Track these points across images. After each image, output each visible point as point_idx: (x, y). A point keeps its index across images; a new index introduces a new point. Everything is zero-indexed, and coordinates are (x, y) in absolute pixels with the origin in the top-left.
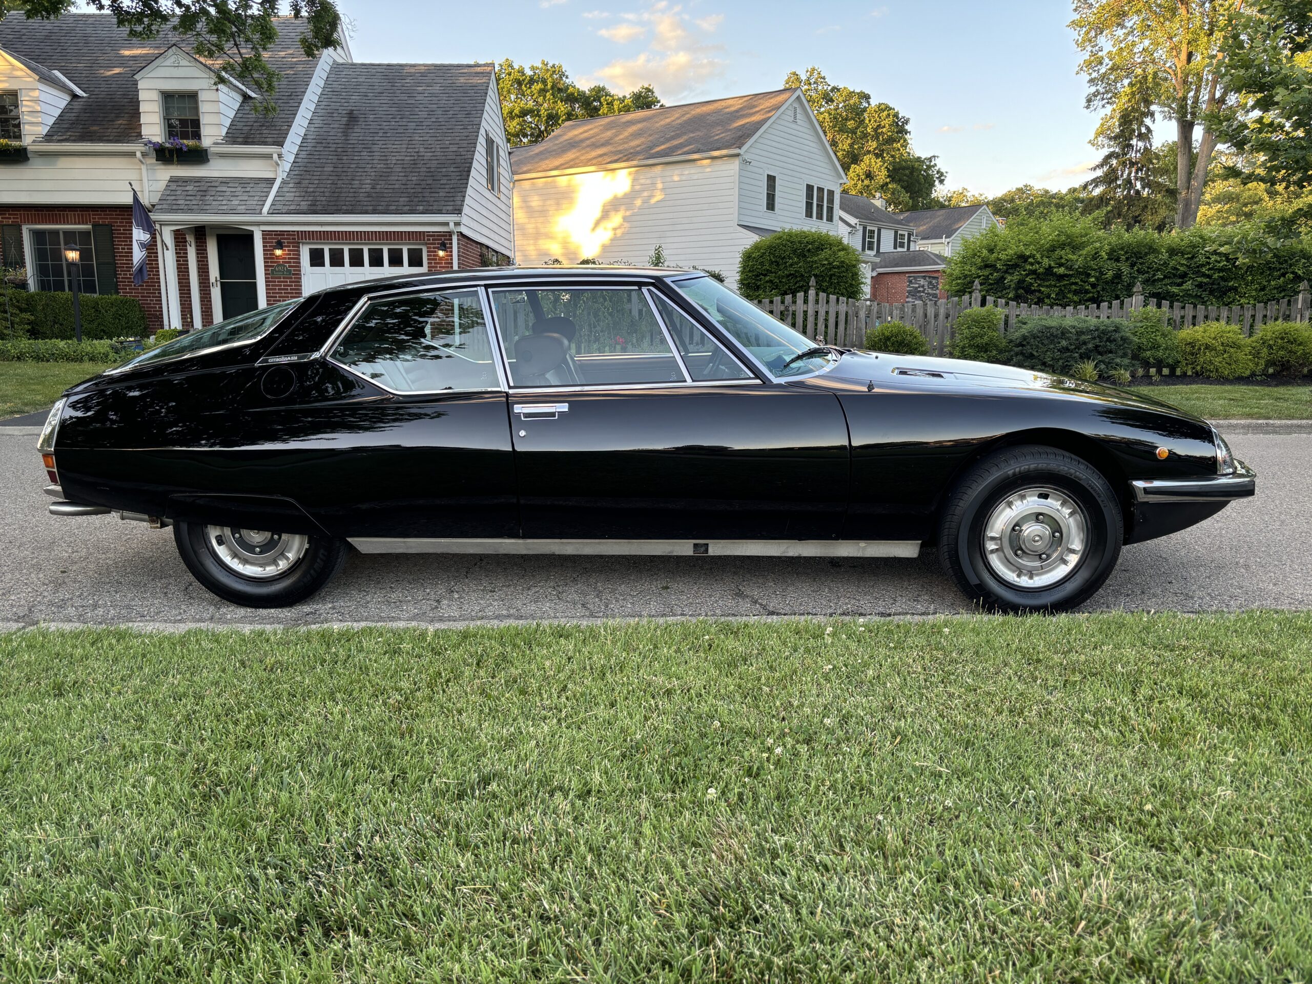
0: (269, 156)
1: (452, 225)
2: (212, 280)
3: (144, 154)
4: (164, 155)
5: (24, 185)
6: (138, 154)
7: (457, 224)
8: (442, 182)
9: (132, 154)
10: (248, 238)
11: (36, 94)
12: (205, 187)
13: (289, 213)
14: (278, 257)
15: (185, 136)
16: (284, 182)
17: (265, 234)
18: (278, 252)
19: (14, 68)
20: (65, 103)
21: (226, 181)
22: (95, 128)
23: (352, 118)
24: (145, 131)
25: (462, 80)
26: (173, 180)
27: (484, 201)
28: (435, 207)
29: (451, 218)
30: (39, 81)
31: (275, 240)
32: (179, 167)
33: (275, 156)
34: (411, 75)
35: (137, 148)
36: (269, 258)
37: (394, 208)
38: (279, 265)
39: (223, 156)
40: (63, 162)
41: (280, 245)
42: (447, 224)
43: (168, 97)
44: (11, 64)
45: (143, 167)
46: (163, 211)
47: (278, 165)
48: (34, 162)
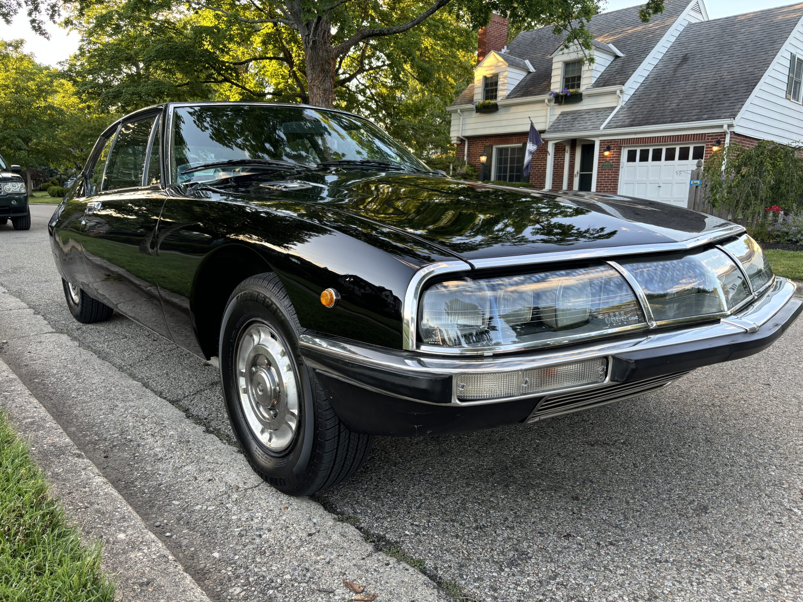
0: (614, 93)
1: (725, 127)
2: (575, 172)
3: (549, 101)
4: (560, 99)
5: (495, 124)
6: (546, 101)
7: (730, 126)
8: (730, 96)
9: (543, 101)
10: (592, 146)
11: (506, 74)
12: (576, 116)
13: (617, 127)
14: (606, 157)
15: (573, 87)
16: (622, 108)
17: (602, 142)
18: (607, 153)
19: (499, 61)
20: (523, 77)
21: (588, 112)
22: (531, 89)
23: (685, 59)
24: (553, 87)
25: (780, 18)
26: (563, 114)
27: (786, 112)
28: (717, 115)
29: (725, 122)
30: (508, 66)
31: (607, 146)
32: (566, 106)
33: (618, 92)
34: (741, 21)
35: (546, 97)
36: (601, 156)
37: (686, 118)
38: (606, 162)
39: (590, 96)
40: (513, 109)
41: (608, 149)
42: (721, 126)
43: (567, 64)
44: (497, 59)
45: (549, 108)
46: (550, 132)
47: (620, 97)
48: (501, 111)
